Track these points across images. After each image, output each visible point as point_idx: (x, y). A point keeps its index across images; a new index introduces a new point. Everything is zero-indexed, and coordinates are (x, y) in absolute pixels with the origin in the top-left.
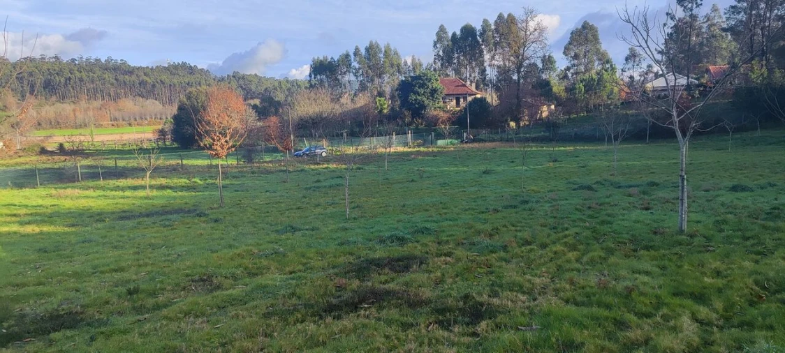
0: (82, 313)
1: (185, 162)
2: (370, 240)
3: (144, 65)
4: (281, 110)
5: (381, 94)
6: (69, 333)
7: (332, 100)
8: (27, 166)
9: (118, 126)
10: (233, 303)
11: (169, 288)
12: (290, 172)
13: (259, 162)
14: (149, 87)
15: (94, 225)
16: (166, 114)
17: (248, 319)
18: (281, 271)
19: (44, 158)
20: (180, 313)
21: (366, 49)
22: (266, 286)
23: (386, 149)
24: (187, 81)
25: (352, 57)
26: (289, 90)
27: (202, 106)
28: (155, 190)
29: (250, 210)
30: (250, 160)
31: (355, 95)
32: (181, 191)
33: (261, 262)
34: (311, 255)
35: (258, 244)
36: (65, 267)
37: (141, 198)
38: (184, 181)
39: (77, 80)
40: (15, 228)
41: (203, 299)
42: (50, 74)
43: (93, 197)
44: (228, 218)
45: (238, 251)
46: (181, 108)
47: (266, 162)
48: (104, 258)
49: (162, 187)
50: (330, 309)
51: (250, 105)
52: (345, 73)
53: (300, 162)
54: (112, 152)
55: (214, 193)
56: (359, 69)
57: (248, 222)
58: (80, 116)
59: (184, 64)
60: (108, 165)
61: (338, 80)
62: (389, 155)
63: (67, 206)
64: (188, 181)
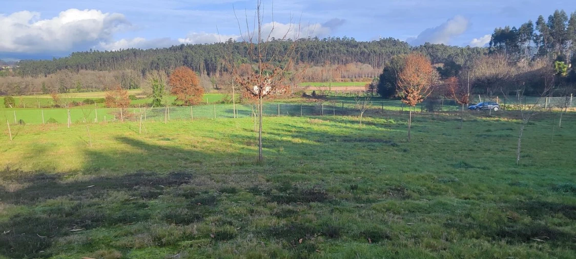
0: (326, 194)
1: (384, 108)
2: (542, 186)
3: (365, 41)
4: (460, 72)
5: (560, 59)
6: (320, 204)
7: (509, 64)
8: (296, 104)
9: (345, 81)
10: (420, 210)
11: (376, 190)
12: (464, 121)
13: (438, 112)
14: (366, 55)
15: (330, 142)
16: (375, 75)
17: (432, 225)
18: (457, 196)
19: (305, 99)
20: (384, 208)
21: (549, 18)
22: (445, 204)
23: (562, 108)
24: (391, 51)
25: (535, 25)
26: (469, 55)
27: (400, 68)
28: (364, 125)
29: (430, 146)
30: (431, 110)
31: (533, 59)
32: (381, 127)
33: (440, 186)
34: (483, 188)
35: (437, 172)
36: (315, 165)
37: (356, 129)
38: (383, 121)
39: (326, 52)
40: (290, 139)
41: (398, 203)
42: (312, 48)
43: (329, 126)
44: (413, 150)
45: (422, 175)
46: (385, 70)
47: (444, 112)
48: (336, 164)
49: (369, 123)
50: (502, 234)
51: (435, 67)
52: (525, 40)
53: (473, 114)
54: (341, 98)
55: (403, 131)
56: (541, 36)
57: (429, 155)
58: (325, 74)
59: (390, 39)
60: (337, 106)
61: (518, 46)
62: (564, 114)
63: (315, 129)
64: (386, 121)
